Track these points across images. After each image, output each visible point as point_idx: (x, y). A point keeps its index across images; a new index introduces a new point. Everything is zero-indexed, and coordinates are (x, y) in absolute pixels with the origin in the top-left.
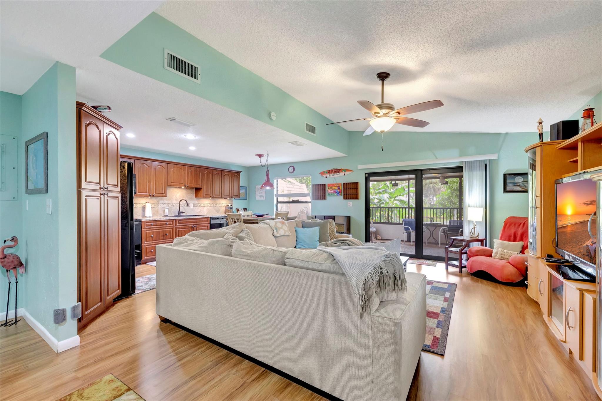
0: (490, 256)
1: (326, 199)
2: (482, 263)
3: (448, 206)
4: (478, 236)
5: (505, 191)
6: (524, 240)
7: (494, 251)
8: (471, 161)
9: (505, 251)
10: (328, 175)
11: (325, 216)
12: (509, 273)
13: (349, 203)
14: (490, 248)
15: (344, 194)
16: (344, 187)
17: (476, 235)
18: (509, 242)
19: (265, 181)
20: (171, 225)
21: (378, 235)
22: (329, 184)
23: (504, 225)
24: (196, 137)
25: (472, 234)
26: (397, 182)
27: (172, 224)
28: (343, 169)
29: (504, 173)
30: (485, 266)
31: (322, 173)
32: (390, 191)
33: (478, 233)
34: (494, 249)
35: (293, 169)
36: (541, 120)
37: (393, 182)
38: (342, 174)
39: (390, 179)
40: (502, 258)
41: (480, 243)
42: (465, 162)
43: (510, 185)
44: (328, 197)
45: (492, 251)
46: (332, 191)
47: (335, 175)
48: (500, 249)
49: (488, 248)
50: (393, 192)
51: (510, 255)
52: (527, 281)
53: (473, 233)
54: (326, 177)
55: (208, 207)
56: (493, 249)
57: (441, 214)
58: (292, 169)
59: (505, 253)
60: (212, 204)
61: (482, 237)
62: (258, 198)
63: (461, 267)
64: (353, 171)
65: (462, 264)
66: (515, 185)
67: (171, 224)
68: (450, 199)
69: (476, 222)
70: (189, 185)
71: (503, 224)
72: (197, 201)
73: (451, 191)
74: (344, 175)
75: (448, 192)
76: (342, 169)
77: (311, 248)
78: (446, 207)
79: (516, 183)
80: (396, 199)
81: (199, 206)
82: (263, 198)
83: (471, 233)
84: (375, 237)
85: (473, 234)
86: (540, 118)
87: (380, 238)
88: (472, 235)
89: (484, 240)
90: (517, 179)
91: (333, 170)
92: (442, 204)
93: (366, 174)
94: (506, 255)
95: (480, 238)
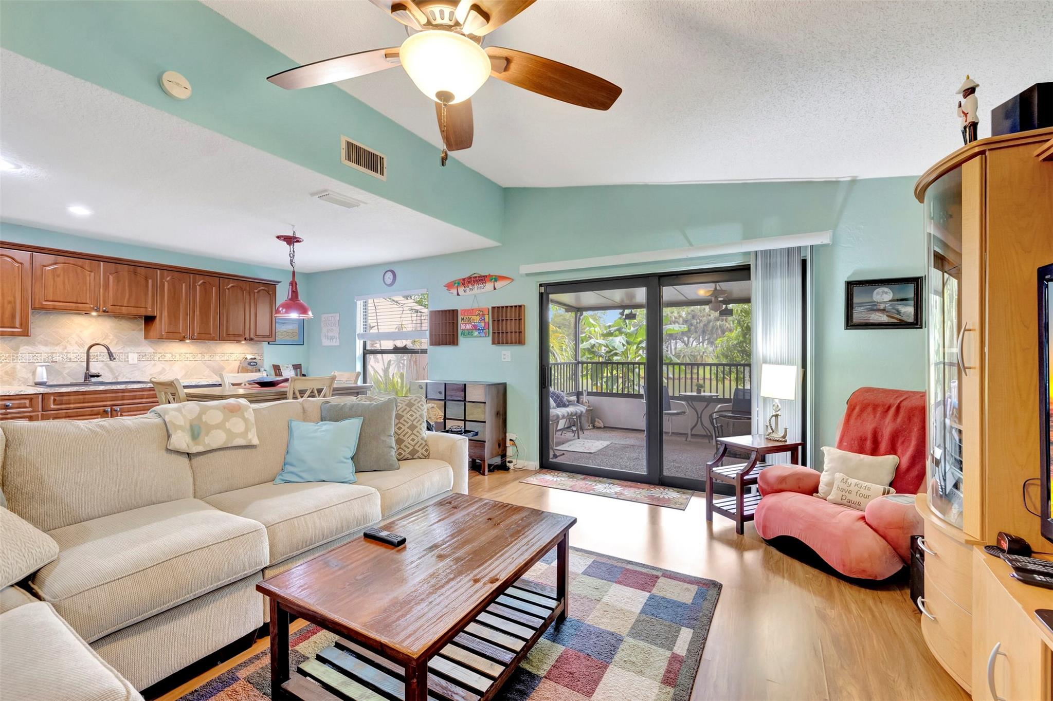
0: (813, 490)
1: (457, 345)
2: (792, 515)
3: (738, 359)
4: (784, 437)
5: (850, 324)
6: (899, 451)
7: (824, 478)
8: (770, 250)
9: (853, 481)
10: (461, 290)
11: (445, 384)
12: (866, 555)
13: (504, 352)
14: (814, 469)
15: (494, 333)
16: (493, 317)
17: (781, 433)
18: (862, 456)
19: (286, 299)
20: (26, 407)
21: (597, 419)
22: (463, 310)
23: (848, 409)
24: (20, 167)
25: (770, 431)
26: (634, 311)
27: (31, 406)
28: (492, 276)
29: (846, 280)
30: (801, 527)
31: (449, 286)
32: (628, 331)
33: (786, 429)
34: (824, 473)
35: (392, 277)
36: (972, 81)
37: (627, 312)
38: (489, 286)
39: (619, 305)
40: (845, 502)
41: (789, 453)
42: (756, 252)
43: (862, 308)
44: (461, 340)
45: (819, 476)
46: (469, 327)
47: (477, 290)
48: (839, 475)
49: (808, 469)
50: (633, 332)
51: (866, 493)
52: (923, 597)
53: (772, 429)
54: (458, 294)
55: (187, 362)
56: (822, 473)
57: (725, 376)
58: (389, 276)
59: (852, 488)
60: (200, 355)
61: (794, 438)
62: (326, 342)
63: (744, 519)
64: (513, 280)
65: (745, 509)
66: (874, 308)
67: (28, 405)
68: (743, 346)
69: (781, 400)
70: (110, 308)
71: (846, 406)
72: (151, 347)
73: (743, 330)
74: (495, 289)
75: (737, 332)
76: (489, 275)
77: (324, 481)
78: (735, 362)
79: (875, 305)
80: (640, 346)
81: (156, 358)
82: (336, 342)
83: (769, 427)
84: (591, 423)
85: (773, 432)
86: (968, 77)
87: (602, 425)
88: (770, 433)
89: (800, 448)
90: (878, 293)
91: (471, 278)
92: (727, 357)
93: (541, 285)
94: (854, 493)
95: (790, 441)
